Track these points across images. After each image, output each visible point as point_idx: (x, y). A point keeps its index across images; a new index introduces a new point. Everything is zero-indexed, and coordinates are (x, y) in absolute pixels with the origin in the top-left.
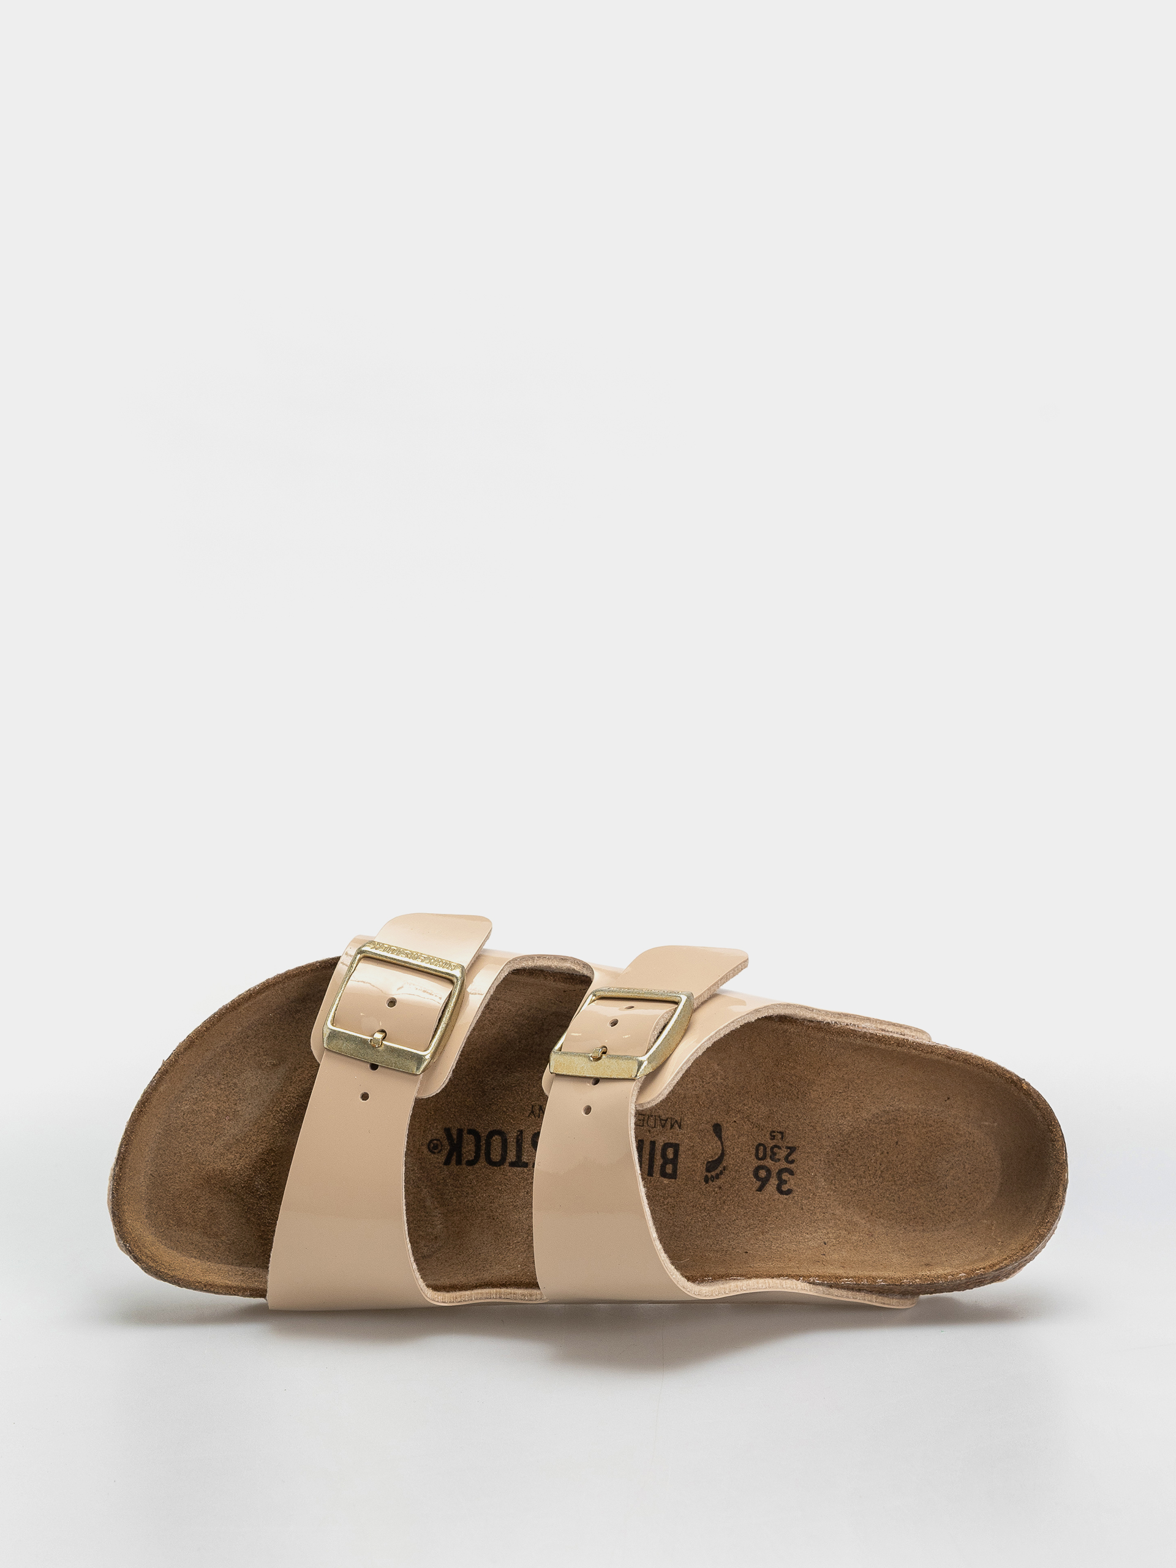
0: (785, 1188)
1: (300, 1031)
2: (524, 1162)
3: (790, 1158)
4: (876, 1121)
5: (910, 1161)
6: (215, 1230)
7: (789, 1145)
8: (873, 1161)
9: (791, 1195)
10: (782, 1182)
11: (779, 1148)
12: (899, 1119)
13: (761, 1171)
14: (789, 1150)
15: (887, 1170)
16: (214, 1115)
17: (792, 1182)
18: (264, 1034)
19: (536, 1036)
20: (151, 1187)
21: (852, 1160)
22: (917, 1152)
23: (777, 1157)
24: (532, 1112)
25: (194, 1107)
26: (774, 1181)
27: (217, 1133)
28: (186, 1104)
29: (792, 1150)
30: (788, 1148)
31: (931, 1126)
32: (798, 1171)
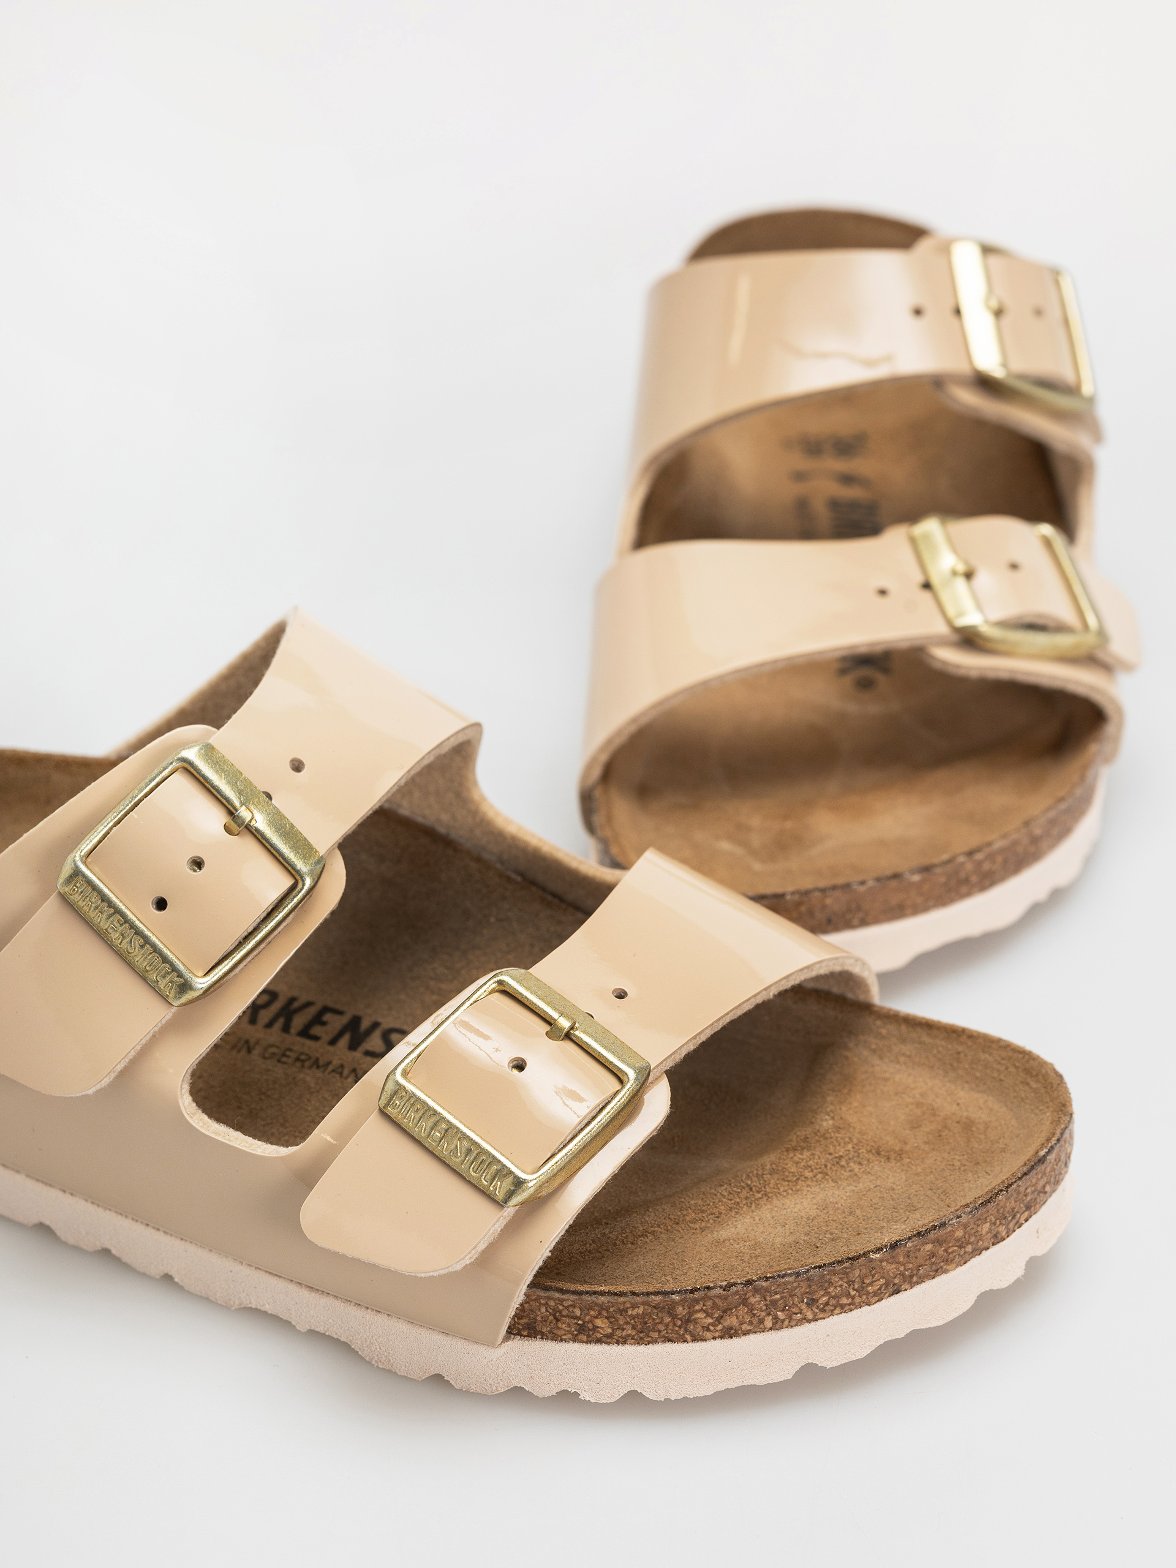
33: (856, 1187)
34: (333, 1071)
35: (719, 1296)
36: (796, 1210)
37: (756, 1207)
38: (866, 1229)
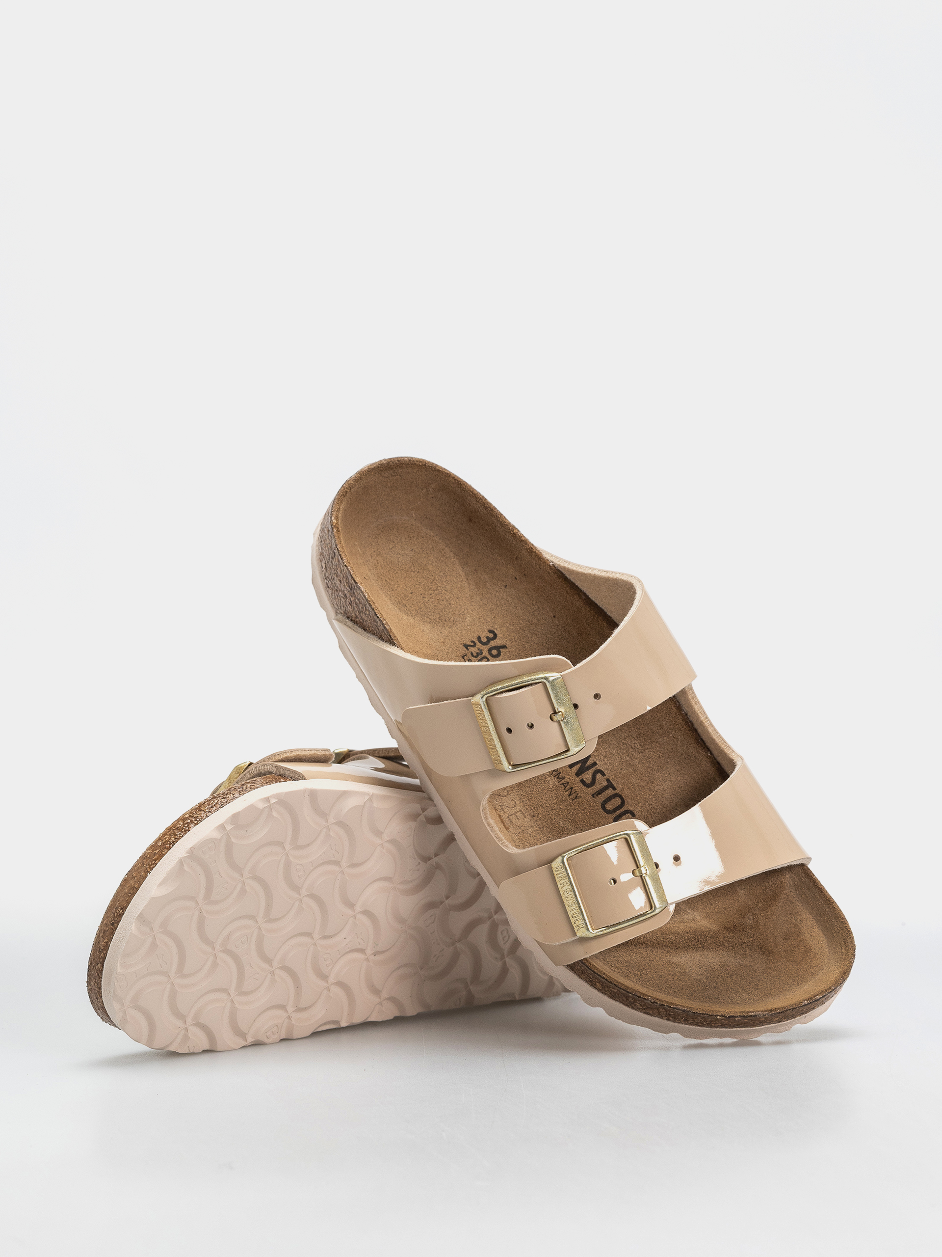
0: (491, 635)
1: (645, 965)
2: (607, 782)
3: (472, 644)
4: (409, 612)
5: (415, 579)
6: (793, 929)
7: (465, 649)
8: (433, 600)
9: (492, 629)
10: (489, 640)
11: (472, 654)
12: (397, 601)
13: (494, 654)
14: (468, 648)
15: (431, 588)
16: (734, 977)
17: (483, 635)
18: (665, 984)
19: (529, 832)
20: (804, 980)
21: (442, 611)
22: (407, 579)
23: (478, 651)
24: (576, 797)
25: (740, 991)
26: (493, 643)
27: (742, 968)
28: (743, 996)
29: (466, 646)
30: (468, 649)
31: (386, 580)
32: (475, 635)
33: (742, 961)
34: (563, 784)
35: (648, 1004)
36: (711, 961)
37: (696, 951)
38: (731, 989)
